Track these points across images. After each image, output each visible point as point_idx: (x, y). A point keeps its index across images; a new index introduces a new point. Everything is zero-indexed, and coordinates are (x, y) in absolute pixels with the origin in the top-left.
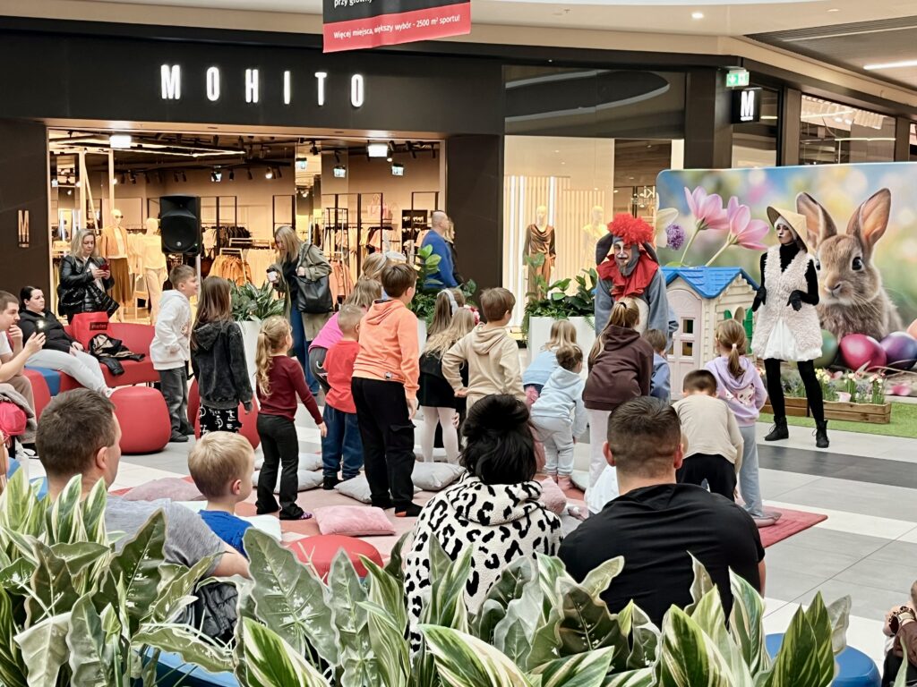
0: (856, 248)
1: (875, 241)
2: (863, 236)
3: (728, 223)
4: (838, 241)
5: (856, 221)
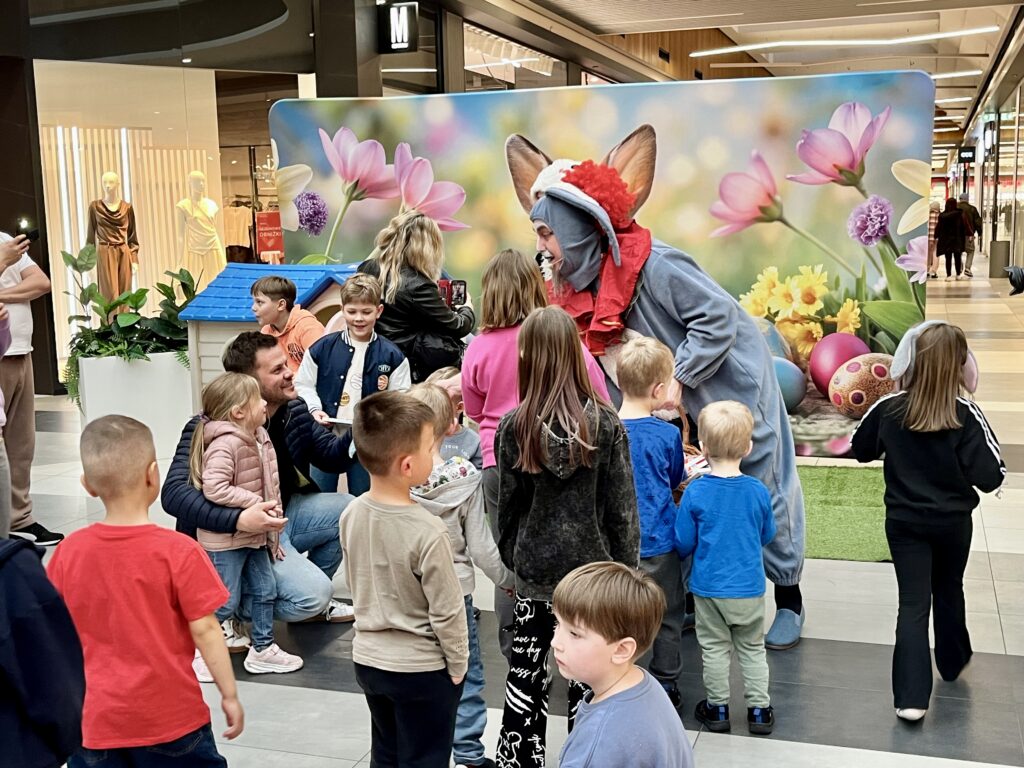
3: (398, 187)
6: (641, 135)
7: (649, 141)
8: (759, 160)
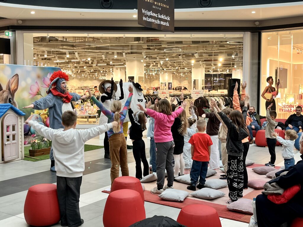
0: (9, 95)
1: (15, 92)
2: (11, 90)
4: (3, 92)
6: (16, 76)
7: (17, 77)
8: (37, 82)
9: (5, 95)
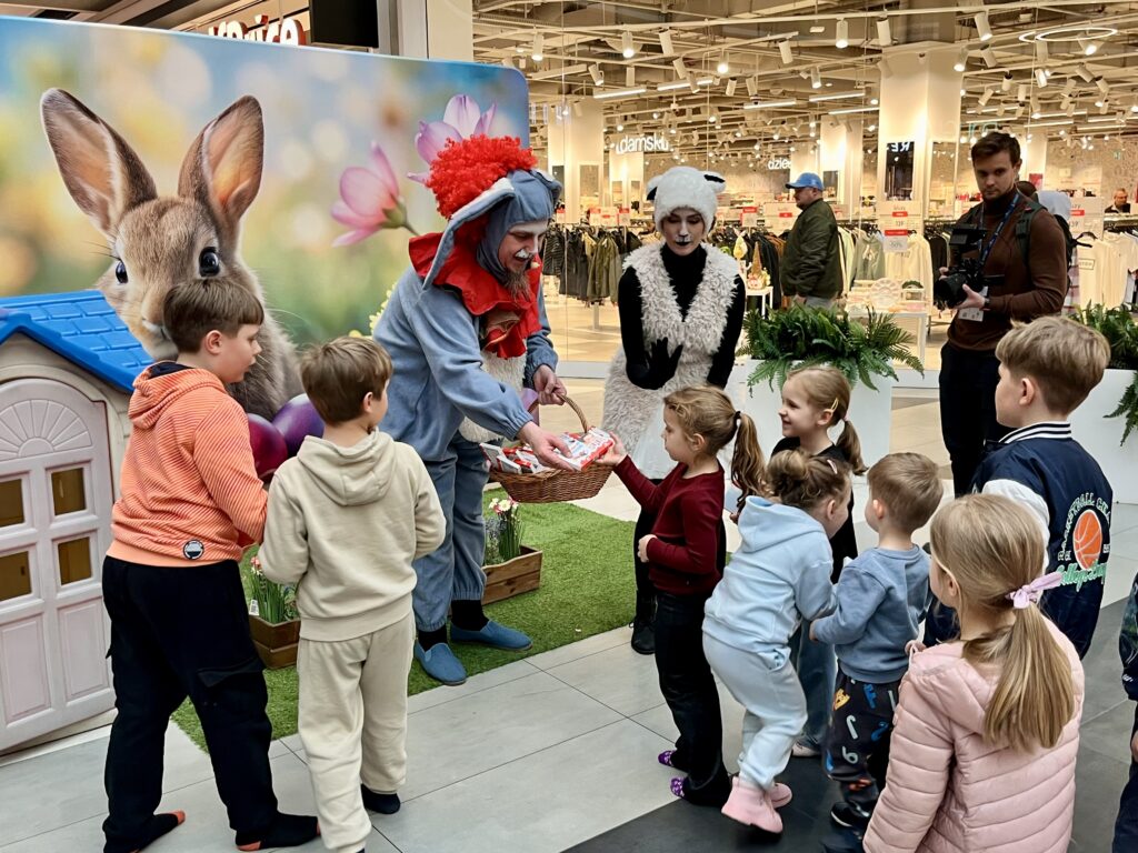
0: (203, 229)
1: (240, 212)
2: (215, 201)
4: (161, 212)
5: (196, 170)
7: (254, 120)
9: (175, 228)
